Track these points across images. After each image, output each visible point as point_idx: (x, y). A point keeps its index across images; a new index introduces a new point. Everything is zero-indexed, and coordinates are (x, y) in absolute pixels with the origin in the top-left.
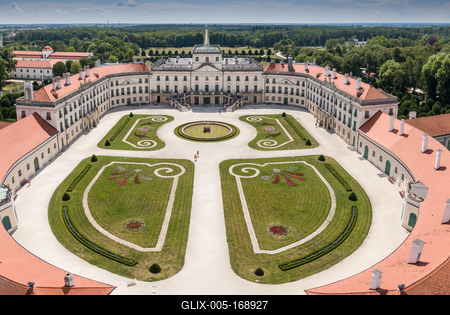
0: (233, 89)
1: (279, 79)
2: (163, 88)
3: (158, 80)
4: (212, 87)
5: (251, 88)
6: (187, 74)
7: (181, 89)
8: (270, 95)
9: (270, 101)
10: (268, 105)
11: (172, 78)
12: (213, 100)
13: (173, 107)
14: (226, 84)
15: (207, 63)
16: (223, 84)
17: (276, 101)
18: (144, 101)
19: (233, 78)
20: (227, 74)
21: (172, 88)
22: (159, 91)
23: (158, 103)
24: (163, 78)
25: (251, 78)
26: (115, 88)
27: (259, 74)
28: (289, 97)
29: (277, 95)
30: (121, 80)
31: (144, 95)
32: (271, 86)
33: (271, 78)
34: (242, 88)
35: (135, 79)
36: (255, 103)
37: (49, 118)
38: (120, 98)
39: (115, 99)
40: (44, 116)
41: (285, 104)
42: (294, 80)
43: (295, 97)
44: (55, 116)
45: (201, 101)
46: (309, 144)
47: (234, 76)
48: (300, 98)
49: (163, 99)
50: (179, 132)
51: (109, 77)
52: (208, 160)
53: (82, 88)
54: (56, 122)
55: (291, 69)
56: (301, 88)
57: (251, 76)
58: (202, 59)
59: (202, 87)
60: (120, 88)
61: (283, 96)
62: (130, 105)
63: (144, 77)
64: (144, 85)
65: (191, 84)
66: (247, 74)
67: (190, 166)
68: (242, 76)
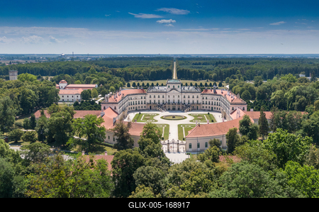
0: (187, 102)
1: (209, 97)
2: (153, 101)
3: (151, 97)
4: (176, 101)
5: (195, 102)
6: (164, 94)
7: (161, 102)
8: (205, 106)
9: (205, 108)
10: (204, 110)
11: (157, 96)
12: (177, 108)
13: (158, 111)
14: (183, 99)
15: (174, 89)
16: (182, 100)
17: (208, 108)
18: (143, 108)
19: (187, 97)
20: (183, 94)
21: (157, 101)
22: (150, 103)
23: (151, 109)
24: (152, 96)
25: (195, 97)
26: (130, 101)
27: (199, 94)
28: (214, 106)
29: (208, 106)
30: (133, 97)
31: (144, 105)
32: (205, 100)
33: (205, 96)
34: (191, 102)
35: (139, 97)
36: (197, 109)
37: (115, 108)
38: (133, 106)
39: (130, 106)
40: (113, 108)
41: (212, 110)
42: (216, 97)
43: (216, 107)
44: (117, 108)
45: (171, 108)
46: (213, 121)
47: (187, 95)
48: (219, 107)
49: (153, 107)
50: (162, 118)
51: (128, 95)
52: (174, 126)
53: (123, 98)
54: (118, 110)
55: (215, 92)
56: (218, 101)
57: (195, 95)
58: (171, 86)
59: (171, 101)
60: (132, 101)
61: (211, 106)
62: (137, 110)
63: (143, 96)
64: (143, 100)
65: (166, 99)
66: (193, 94)
67: (168, 125)
68: (191, 95)
